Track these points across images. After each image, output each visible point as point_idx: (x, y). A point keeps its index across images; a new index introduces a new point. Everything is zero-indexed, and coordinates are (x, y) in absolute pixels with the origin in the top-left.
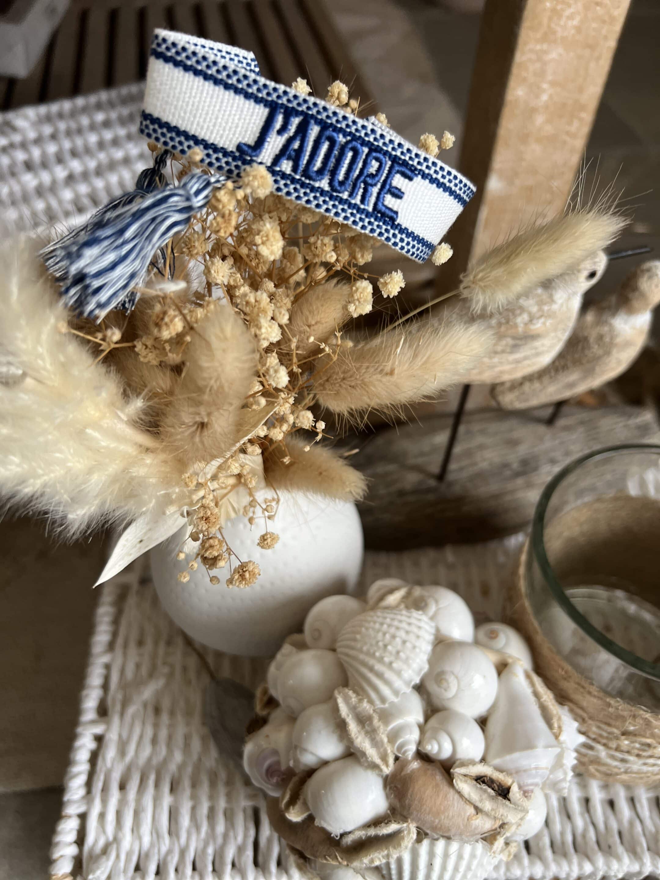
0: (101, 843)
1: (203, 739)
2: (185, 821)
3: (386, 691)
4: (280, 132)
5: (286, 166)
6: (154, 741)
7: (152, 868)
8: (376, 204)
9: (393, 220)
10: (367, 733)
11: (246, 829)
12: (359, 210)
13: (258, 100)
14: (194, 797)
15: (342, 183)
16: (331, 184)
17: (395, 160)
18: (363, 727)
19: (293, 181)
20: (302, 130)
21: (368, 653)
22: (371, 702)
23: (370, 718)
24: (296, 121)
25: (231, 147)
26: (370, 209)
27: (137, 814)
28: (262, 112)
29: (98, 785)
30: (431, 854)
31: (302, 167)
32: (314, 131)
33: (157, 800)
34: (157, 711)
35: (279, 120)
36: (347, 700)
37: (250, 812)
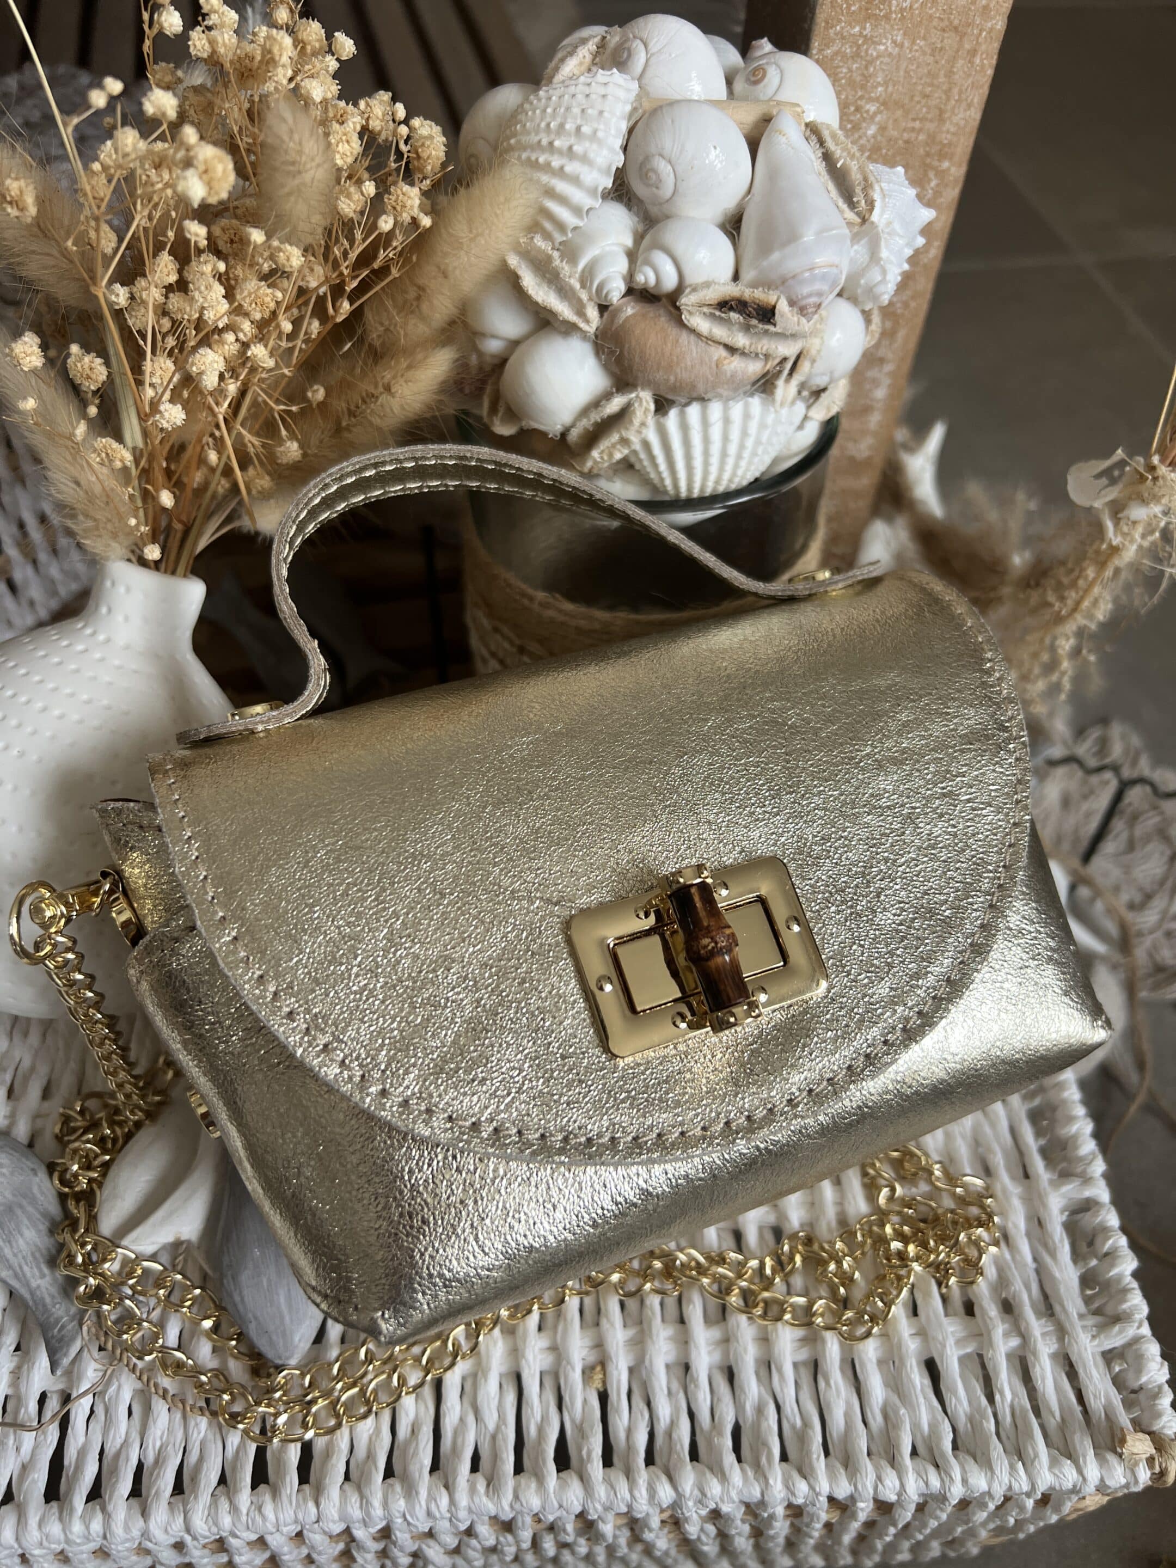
3: (562, 213)
10: (549, 281)
18: (542, 274)
23: (549, 260)
30: (684, 427)
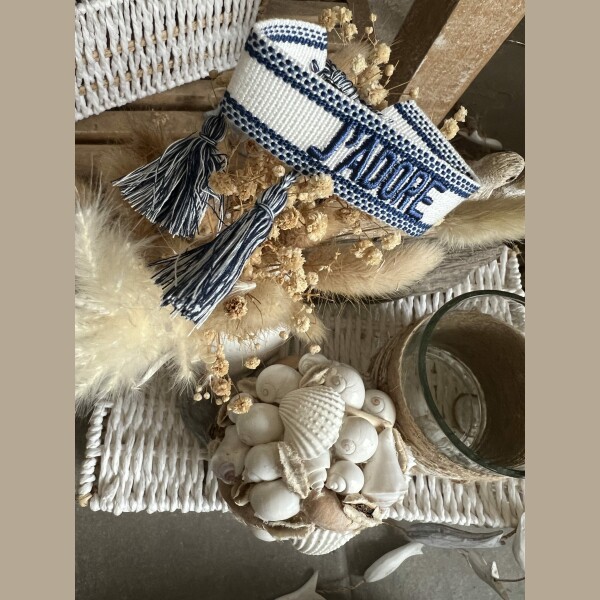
0: (110, 476)
1: (176, 416)
2: (162, 466)
3: (311, 450)
4: (348, 144)
5: (346, 173)
6: (145, 415)
7: (142, 493)
8: (409, 209)
9: (418, 219)
10: (296, 474)
11: (199, 474)
12: (394, 212)
13: (336, 114)
14: (168, 452)
15: (388, 193)
16: (379, 193)
17: (435, 177)
18: (294, 470)
19: (349, 186)
20: (368, 145)
21: (302, 424)
22: (300, 455)
23: (299, 466)
24: (365, 137)
25: (303, 148)
26: (403, 212)
27: (133, 460)
28: (336, 124)
29: (109, 440)
30: (320, 537)
31: (359, 176)
32: (378, 148)
33: (145, 453)
34: (147, 396)
35: (350, 134)
36: (285, 453)
37: (202, 463)
